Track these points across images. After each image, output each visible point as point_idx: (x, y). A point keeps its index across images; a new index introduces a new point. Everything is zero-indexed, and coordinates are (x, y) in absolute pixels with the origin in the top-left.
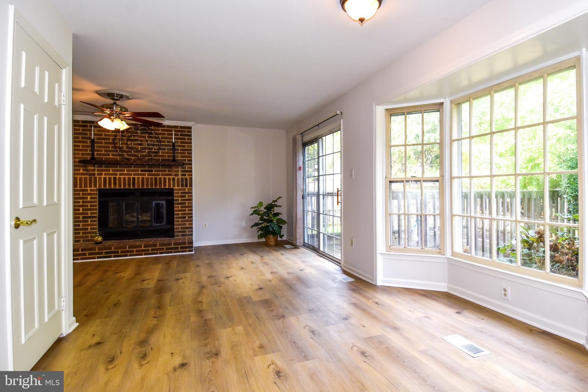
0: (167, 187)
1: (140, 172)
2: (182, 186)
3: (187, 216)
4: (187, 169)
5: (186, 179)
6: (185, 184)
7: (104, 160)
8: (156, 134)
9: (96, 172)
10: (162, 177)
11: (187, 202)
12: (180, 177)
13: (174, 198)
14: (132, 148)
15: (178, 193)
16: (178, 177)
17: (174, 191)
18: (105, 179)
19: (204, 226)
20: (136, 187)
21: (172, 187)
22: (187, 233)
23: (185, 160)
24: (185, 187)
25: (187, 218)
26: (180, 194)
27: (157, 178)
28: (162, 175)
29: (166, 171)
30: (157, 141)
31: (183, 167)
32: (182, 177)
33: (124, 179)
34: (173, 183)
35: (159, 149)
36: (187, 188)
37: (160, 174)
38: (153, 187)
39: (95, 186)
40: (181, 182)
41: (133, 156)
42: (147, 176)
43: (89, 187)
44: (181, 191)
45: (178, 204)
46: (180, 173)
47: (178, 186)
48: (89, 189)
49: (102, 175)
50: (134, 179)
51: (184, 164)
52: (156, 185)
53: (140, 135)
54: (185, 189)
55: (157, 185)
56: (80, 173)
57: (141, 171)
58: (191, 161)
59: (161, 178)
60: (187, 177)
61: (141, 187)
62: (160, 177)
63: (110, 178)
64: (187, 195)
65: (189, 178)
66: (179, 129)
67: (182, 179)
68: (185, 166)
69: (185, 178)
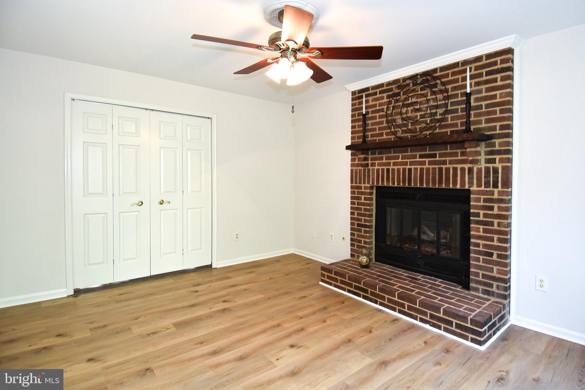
0: (458, 187)
1: (418, 159)
2: (487, 185)
3: (495, 253)
4: (497, 148)
5: (496, 171)
6: (493, 181)
7: (377, 142)
8: (443, 84)
9: (370, 162)
10: (451, 166)
11: (496, 221)
12: (483, 165)
13: (472, 211)
14: (409, 118)
15: (478, 200)
16: (480, 167)
17: (472, 196)
18: (378, 170)
19: (538, 283)
20: (413, 185)
21: (467, 187)
22: (494, 289)
23: (494, 128)
24: (493, 187)
25: (495, 257)
26: (482, 203)
27: (442, 168)
28: (451, 162)
29: (456, 155)
30: (444, 97)
31: (489, 143)
32: (488, 165)
33: (399, 170)
34: (469, 179)
35: (447, 112)
36: (496, 191)
37: (448, 161)
38: (436, 186)
39: (368, 183)
40: (485, 177)
41: (409, 131)
42: (427, 166)
43: (363, 184)
44: (485, 197)
45: (478, 222)
46: (482, 158)
47: (479, 185)
48: (363, 185)
49: (375, 166)
50: (410, 170)
51: (491, 137)
52: (440, 182)
53: (420, 92)
54: (493, 192)
55: (442, 183)
56: (355, 164)
57: (421, 156)
58: (510, 127)
59: (449, 168)
60: (499, 166)
61: (418, 185)
62: (448, 166)
63: (383, 170)
64: (496, 206)
65: (503, 168)
66: (484, 62)
67: (487, 169)
68: (493, 140)
69: (493, 167)
